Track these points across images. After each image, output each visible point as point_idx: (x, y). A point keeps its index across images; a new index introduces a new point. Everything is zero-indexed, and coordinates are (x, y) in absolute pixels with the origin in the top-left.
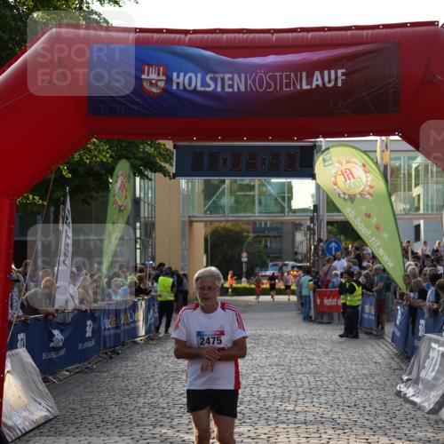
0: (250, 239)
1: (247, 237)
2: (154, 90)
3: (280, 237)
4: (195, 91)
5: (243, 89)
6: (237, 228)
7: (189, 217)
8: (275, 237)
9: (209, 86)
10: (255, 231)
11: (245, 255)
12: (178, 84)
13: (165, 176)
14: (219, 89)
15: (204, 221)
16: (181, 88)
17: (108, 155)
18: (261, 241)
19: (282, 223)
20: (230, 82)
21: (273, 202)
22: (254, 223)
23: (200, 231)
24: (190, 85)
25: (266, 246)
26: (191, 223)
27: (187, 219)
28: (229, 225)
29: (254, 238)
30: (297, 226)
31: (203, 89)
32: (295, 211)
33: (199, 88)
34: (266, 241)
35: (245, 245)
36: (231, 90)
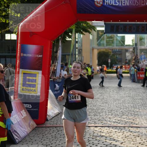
0: (111, 55)
1: (110, 54)
2: (99, 5)
3: (121, 54)
4: (112, 5)
5: (128, 5)
6: (107, 51)
7: (93, 47)
8: (120, 54)
9: (117, 4)
10: (113, 52)
11: (109, 60)
12: (107, 3)
13: (90, 34)
14: (120, 5)
15: (97, 49)
16: (108, 4)
17: (74, 27)
18: (115, 56)
19: (122, 49)
20: (124, 2)
21: (119, 42)
22: (112, 49)
23: (96, 52)
24: (111, 3)
25: (116, 57)
26: (93, 49)
27: (92, 48)
28: (104, 50)
29: (113, 55)
30: (127, 51)
31: (115, 5)
32: (126, 45)
33: (114, 4)
34: (116, 56)
35: (110, 57)
36: (124, 5)
